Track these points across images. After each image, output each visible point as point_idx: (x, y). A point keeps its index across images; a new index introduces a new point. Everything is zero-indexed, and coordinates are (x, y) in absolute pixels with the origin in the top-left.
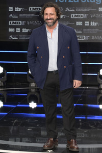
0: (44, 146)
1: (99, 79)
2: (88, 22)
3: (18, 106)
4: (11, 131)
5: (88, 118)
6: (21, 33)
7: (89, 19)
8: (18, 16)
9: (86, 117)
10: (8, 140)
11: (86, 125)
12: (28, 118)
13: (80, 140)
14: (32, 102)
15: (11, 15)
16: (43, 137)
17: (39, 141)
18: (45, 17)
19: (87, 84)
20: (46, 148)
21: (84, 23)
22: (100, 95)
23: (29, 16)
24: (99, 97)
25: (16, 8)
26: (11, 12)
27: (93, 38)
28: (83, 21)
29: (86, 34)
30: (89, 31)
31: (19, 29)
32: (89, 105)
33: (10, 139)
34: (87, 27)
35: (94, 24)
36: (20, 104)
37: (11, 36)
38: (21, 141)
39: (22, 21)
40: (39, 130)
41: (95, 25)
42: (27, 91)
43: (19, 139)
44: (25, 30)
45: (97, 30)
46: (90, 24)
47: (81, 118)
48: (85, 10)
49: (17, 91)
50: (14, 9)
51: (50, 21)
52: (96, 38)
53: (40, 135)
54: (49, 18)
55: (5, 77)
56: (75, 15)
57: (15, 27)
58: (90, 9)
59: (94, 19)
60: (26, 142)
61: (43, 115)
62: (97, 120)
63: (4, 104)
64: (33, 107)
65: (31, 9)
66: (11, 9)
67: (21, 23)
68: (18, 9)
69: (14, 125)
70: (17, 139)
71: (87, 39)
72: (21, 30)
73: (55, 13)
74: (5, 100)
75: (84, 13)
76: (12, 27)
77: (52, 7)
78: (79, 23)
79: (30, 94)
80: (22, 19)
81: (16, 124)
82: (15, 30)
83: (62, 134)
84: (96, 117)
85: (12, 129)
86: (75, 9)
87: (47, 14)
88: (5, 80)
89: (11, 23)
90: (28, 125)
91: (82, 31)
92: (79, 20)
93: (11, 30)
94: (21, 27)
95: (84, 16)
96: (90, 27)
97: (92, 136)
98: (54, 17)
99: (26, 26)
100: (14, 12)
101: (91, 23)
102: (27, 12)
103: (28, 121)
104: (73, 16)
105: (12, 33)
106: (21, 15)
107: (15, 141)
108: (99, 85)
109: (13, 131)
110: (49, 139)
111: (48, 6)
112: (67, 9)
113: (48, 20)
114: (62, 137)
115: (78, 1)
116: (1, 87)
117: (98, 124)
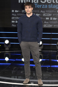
1: (57, 47)
2: (52, 18)
4: (13, 72)
5: (52, 66)
7: (53, 16)
8: (16, 14)
9: (50, 66)
10: (11, 77)
11: (51, 70)
12: (21, 66)
15: (13, 14)
19: (51, 49)
21: (50, 19)
23: (22, 15)
24: (57, 56)
25: (15, 11)
26: (13, 13)
27: (54, 26)
28: (49, 17)
29: (51, 24)
30: (52, 22)
32: (52, 60)
33: (12, 77)
34: (51, 20)
36: (17, 59)
37: (13, 25)
38: (18, 78)
45: (56, 22)
46: (53, 19)
47: (48, 66)
49: (16, 53)
50: (14, 11)
52: (56, 26)
55: (10, 45)
56: (45, 14)
57: (15, 20)
58: (53, 11)
60: (20, 78)
62: (56, 68)
63: (9, 59)
65: (23, 11)
66: (13, 11)
67: (18, 18)
68: (16, 11)
69: (14, 70)
70: (16, 77)
71: (51, 26)
74: (10, 57)
75: (50, 13)
76: (13, 20)
78: (47, 19)
80: (18, 16)
82: (15, 22)
84: (56, 66)
86: (45, 11)
88: (10, 47)
89: (13, 18)
90: (21, 70)
91: (49, 22)
92: (47, 17)
93: (13, 22)
95: (50, 15)
96: (53, 20)
97: (54, 76)
100: (14, 13)
101: (54, 18)
103: (21, 68)
104: (44, 15)
105: (13, 23)
106: (18, 14)
108: (57, 50)
112: (42, 11)
115: (47, 7)
116: (8, 50)
117: (56, 70)
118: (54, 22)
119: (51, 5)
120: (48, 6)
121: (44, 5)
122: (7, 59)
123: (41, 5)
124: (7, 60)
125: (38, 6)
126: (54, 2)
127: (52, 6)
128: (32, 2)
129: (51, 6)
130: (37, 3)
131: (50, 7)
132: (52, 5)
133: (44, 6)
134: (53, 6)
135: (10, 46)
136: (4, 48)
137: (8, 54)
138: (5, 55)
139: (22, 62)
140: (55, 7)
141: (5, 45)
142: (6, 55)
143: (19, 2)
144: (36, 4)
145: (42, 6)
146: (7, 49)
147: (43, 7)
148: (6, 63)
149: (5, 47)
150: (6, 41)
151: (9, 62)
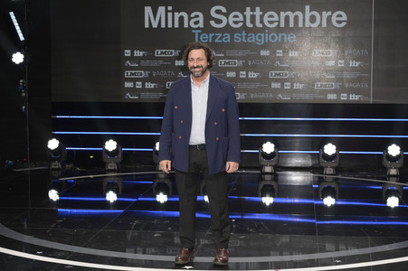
0: (177, 260)
1: (261, 158)
2: (244, 73)
3: (140, 199)
4: (129, 237)
5: (246, 217)
6: (143, 89)
7: (246, 68)
8: (139, 63)
9: (242, 215)
10: (125, 251)
11: (242, 227)
12: (154, 217)
13: (233, 250)
14: (161, 194)
15: (128, 62)
16: (176, 245)
17: (171, 252)
18: (191, 64)
19: (244, 165)
20: (180, 261)
21: (238, 74)
22: (263, 183)
23: (155, 63)
24: (261, 185)
25: (135, 52)
26: (128, 58)
27: (252, 96)
28: (237, 70)
29: (242, 91)
30: (245, 86)
31: (140, 83)
32: (247, 198)
33: (127, 250)
34: (243, 80)
35: (253, 75)
36: (143, 197)
37: (128, 94)
38: (144, 253)
39: (145, 71)
40: (172, 236)
41: (256, 76)
42: (153, 177)
43: (141, 249)
44: (149, 85)
45: (258, 85)
46: (247, 75)
47: (234, 217)
48: (240, 54)
49: (139, 178)
50: (132, 53)
51: (197, 69)
52: (256, 96)
53: (172, 244)
54: (195, 65)
55: (120, 155)
56: (225, 62)
57: (134, 80)
58: (247, 52)
59: (254, 68)
60: (152, 254)
61: (177, 214)
62: (259, 220)
63: (118, 197)
64: (162, 202)
65: (158, 53)
66: (128, 53)
67: (144, 74)
68: (138, 53)
69: (134, 229)
70: (138, 249)
71: (244, 97)
72: (144, 85)
73: (205, 58)
74: (120, 190)
75: (239, 58)
76: (129, 80)
77: (200, 48)
78: (231, 74)
79: (157, 181)
80: (145, 69)
81: (137, 227)
82: (135, 84)
83: (206, 242)
84: (258, 216)
85: (130, 234)
86: (224, 53)
87: (193, 59)
88: (120, 160)
89: (128, 74)
90: (154, 228)
92: (231, 69)
93: (128, 85)
94: (144, 81)
95: (238, 63)
96: (247, 80)
97: (251, 244)
98: (204, 63)
99: (150, 79)
100: (132, 58)
101: (249, 74)
102: (153, 58)
103: (155, 222)
104: (222, 63)
105: (129, 90)
106: (143, 63)
107: (136, 253)
108: (261, 168)
109: (132, 237)
110: (181, 250)
111: (194, 48)
113: (194, 68)
114: (206, 245)
115: (229, 40)
116: (114, 171)
117: (260, 226)
118: (252, 86)
119: (241, 33)
120: (232, 38)
121: (220, 35)
122: (111, 197)
123: (211, 35)
124: (112, 201)
125: (201, 38)
126: (251, 26)
127: (244, 38)
128: (186, 26)
129: (241, 37)
130: (199, 28)
131: (238, 38)
132: (244, 34)
133: (221, 39)
134: (246, 37)
135: (119, 158)
136: (104, 164)
137: (116, 180)
138: (105, 184)
139: (157, 205)
140: (253, 38)
141: (104, 155)
142: (109, 183)
143: (147, 26)
144: (197, 32)
145: (214, 38)
146: (111, 166)
147: (216, 41)
148: (108, 209)
149: (105, 160)
150: (107, 143)
151: (117, 204)
